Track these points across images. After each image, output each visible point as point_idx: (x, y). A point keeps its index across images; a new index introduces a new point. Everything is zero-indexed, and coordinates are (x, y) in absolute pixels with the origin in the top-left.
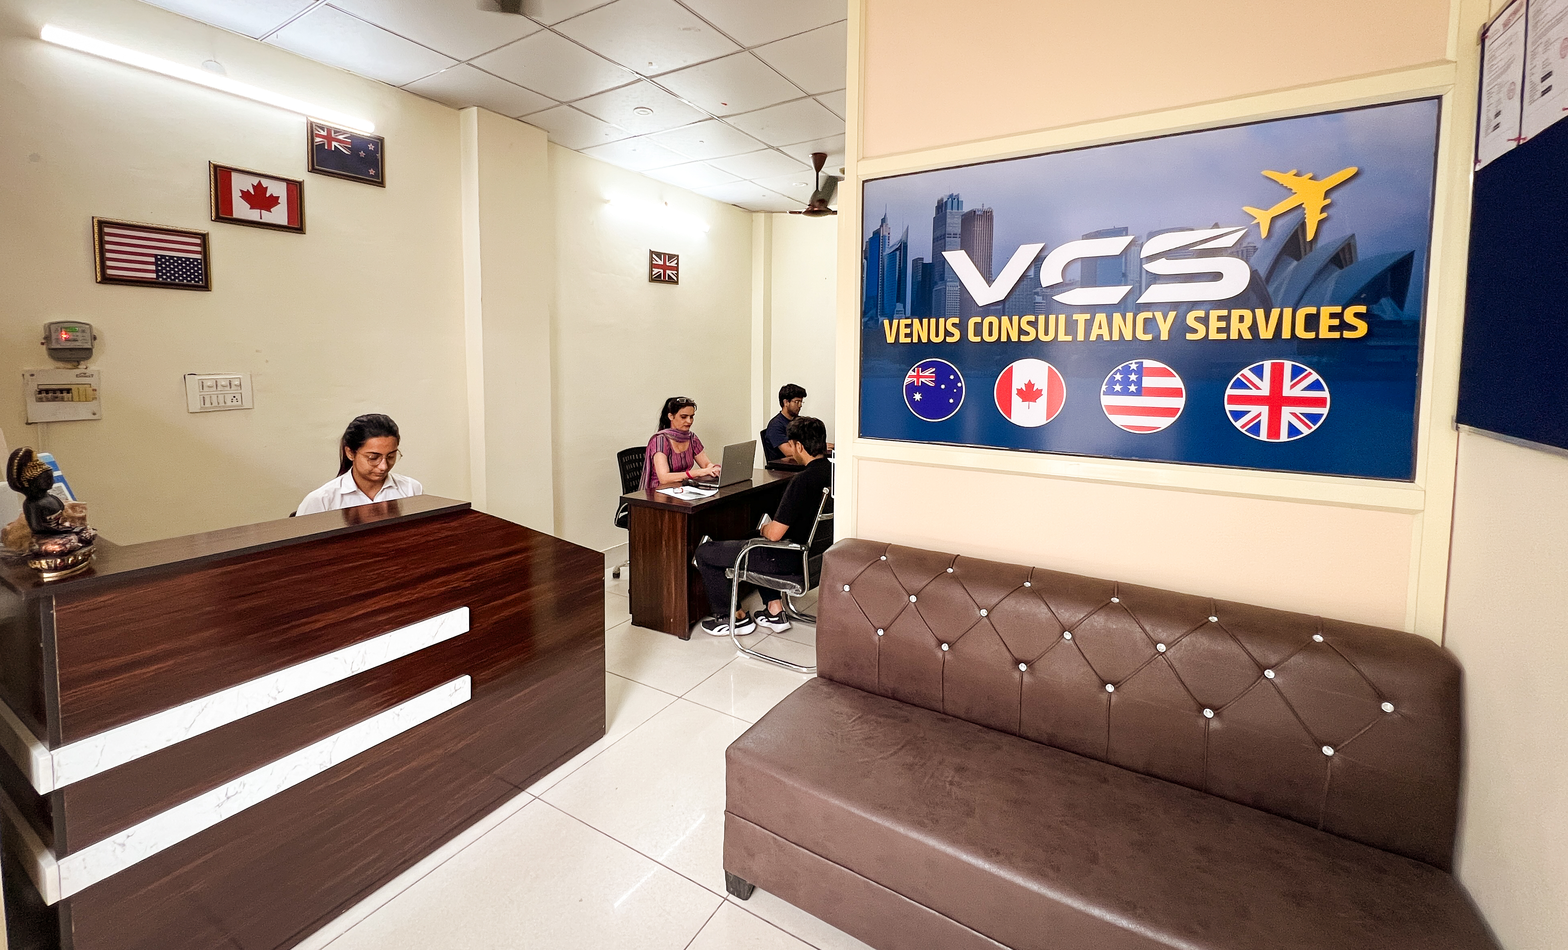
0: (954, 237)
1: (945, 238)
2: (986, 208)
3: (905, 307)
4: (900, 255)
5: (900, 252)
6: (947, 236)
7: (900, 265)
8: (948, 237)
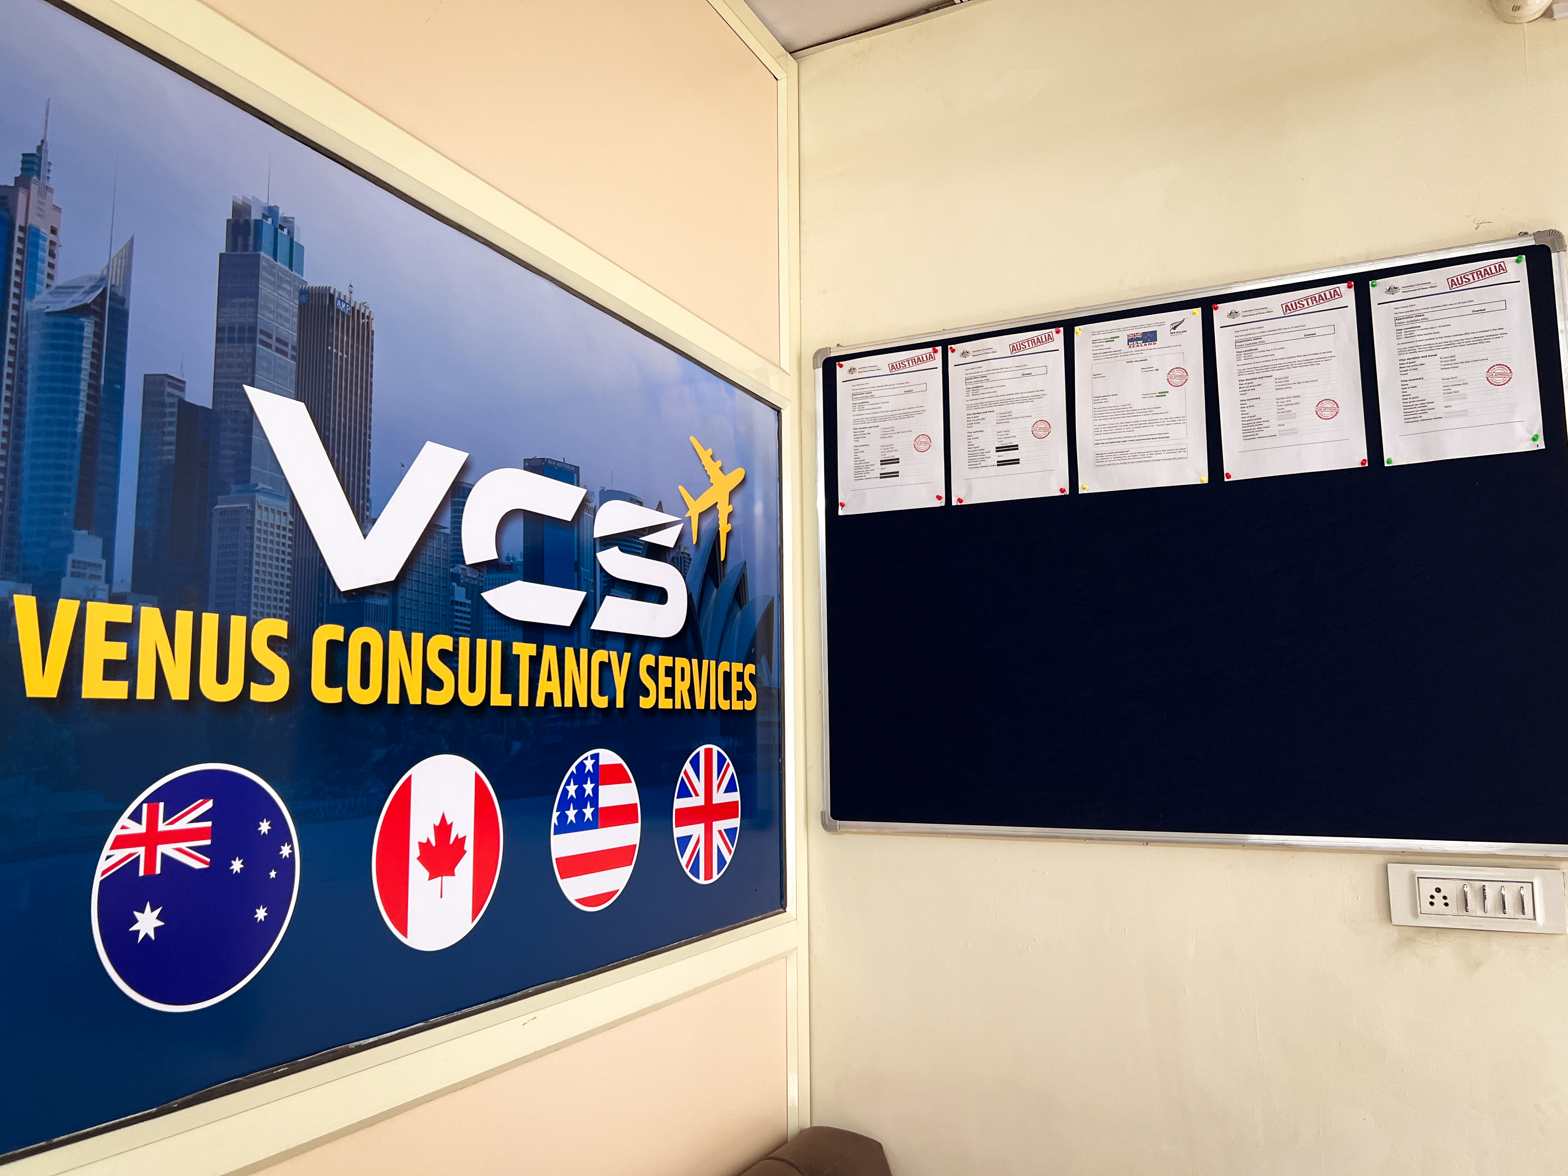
0: (278, 350)
1: (253, 340)
2: (358, 299)
3: (108, 552)
4: (98, 335)
5: (99, 325)
6: (260, 336)
7: (94, 377)
8: (262, 342)
